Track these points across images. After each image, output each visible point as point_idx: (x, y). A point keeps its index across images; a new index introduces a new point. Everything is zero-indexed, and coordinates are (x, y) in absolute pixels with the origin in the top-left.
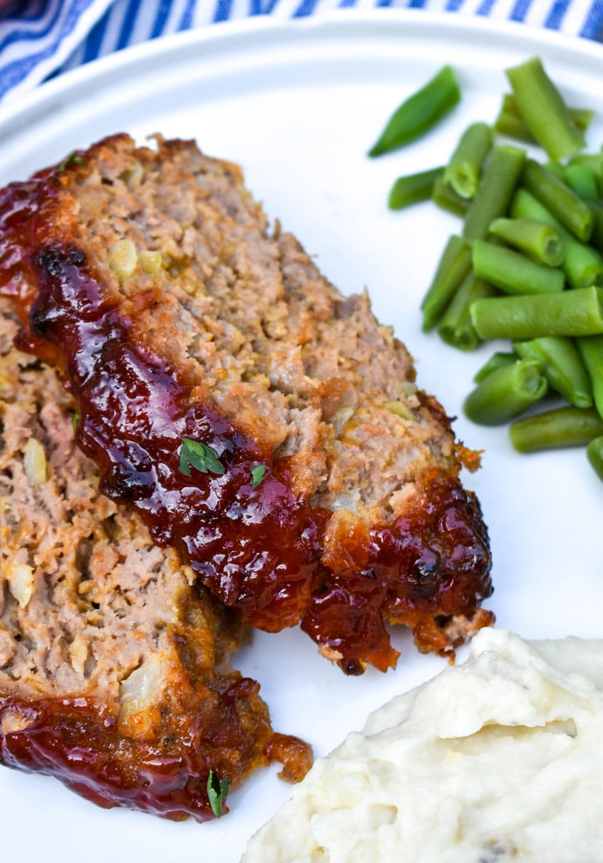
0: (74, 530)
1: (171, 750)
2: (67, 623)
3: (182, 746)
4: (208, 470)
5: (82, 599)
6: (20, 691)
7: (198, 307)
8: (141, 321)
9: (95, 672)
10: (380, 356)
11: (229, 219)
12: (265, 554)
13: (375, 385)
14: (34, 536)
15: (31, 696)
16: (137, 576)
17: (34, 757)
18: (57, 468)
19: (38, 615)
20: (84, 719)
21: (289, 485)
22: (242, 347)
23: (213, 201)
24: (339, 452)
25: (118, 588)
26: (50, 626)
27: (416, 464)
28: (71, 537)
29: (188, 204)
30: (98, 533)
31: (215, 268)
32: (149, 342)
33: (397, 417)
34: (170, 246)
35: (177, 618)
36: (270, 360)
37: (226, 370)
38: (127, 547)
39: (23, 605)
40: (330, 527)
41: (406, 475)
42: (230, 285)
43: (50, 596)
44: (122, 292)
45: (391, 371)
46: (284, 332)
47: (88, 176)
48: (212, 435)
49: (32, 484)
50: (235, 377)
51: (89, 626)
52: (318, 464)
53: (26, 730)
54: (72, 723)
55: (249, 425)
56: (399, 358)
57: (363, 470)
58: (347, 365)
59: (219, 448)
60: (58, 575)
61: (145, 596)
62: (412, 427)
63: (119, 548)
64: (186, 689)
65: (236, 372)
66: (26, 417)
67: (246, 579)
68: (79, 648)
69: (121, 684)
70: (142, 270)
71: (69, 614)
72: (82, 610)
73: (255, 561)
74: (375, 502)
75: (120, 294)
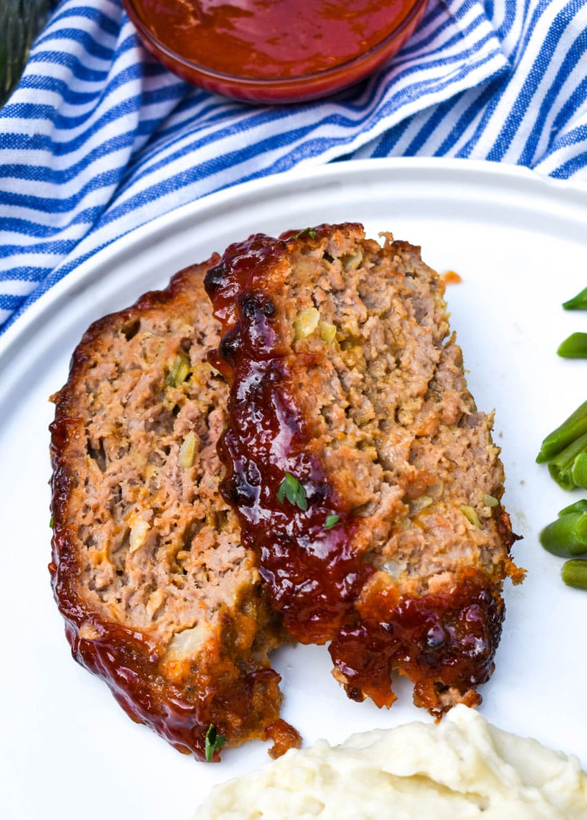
0: (192, 510)
1: (189, 697)
2: (157, 576)
3: (198, 698)
4: (296, 503)
5: (177, 564)
6: (102, 611)
7: (349, 379)
8: (296, 374)
9: (160, 619)
10: (477, 468)
11: (413, 319)
12: (315, 583)
13: (462, 488)
14: (164, 504)
15: (107, 617)
16: (221, 561)
17: (95, 663)
18: (202, 460)
19: (140, 561)
20: (138, 650)
21: (351, 538)
22: (371, 421)
23: (409, 301)
24: (405, 528)
25: (204, 565)
26: (144, 573)
27: (463, 559)
28: (188, 514)
29: (386, 297)
30: (209, 519)
31: (381, 354)
32: (294, 392)
33: (466, 519)
34: (351, 325)
35: (234, 604)
36: (388, 439)
37: (346, 434)
38: (224, 538)
39: (132, 550)
40: (370, 582)
41: (451, 565)
42: (388, 371)
43: (155, 551)
44: (293, 347)
45: (481, 482)
46: (410, 421)
47: (315, 249)
48: (309, 479)
49: (179, 465)
50: (351, 441)
51: (172, 584)
52: (381, 530)
53: (94, 640)
54: (129, 650)
55: (340, 482)
56: (493, 475)
57: (418, 549)
58: (446, 465)
59: (310, 491)
60: (167, 539)
61: (221, 579)
62: (474, 531)
63: (218, 536)
64: (215, 658)
65: (354, 439)
66: (197, 413)
67: (294, 595)
68: (157, 597)
69: (173, 636)
70: (318, 335)
71: (161, 571)
72: (173, 571)
73: (305, 585)
74: (417, 576)
75: (289, 348)
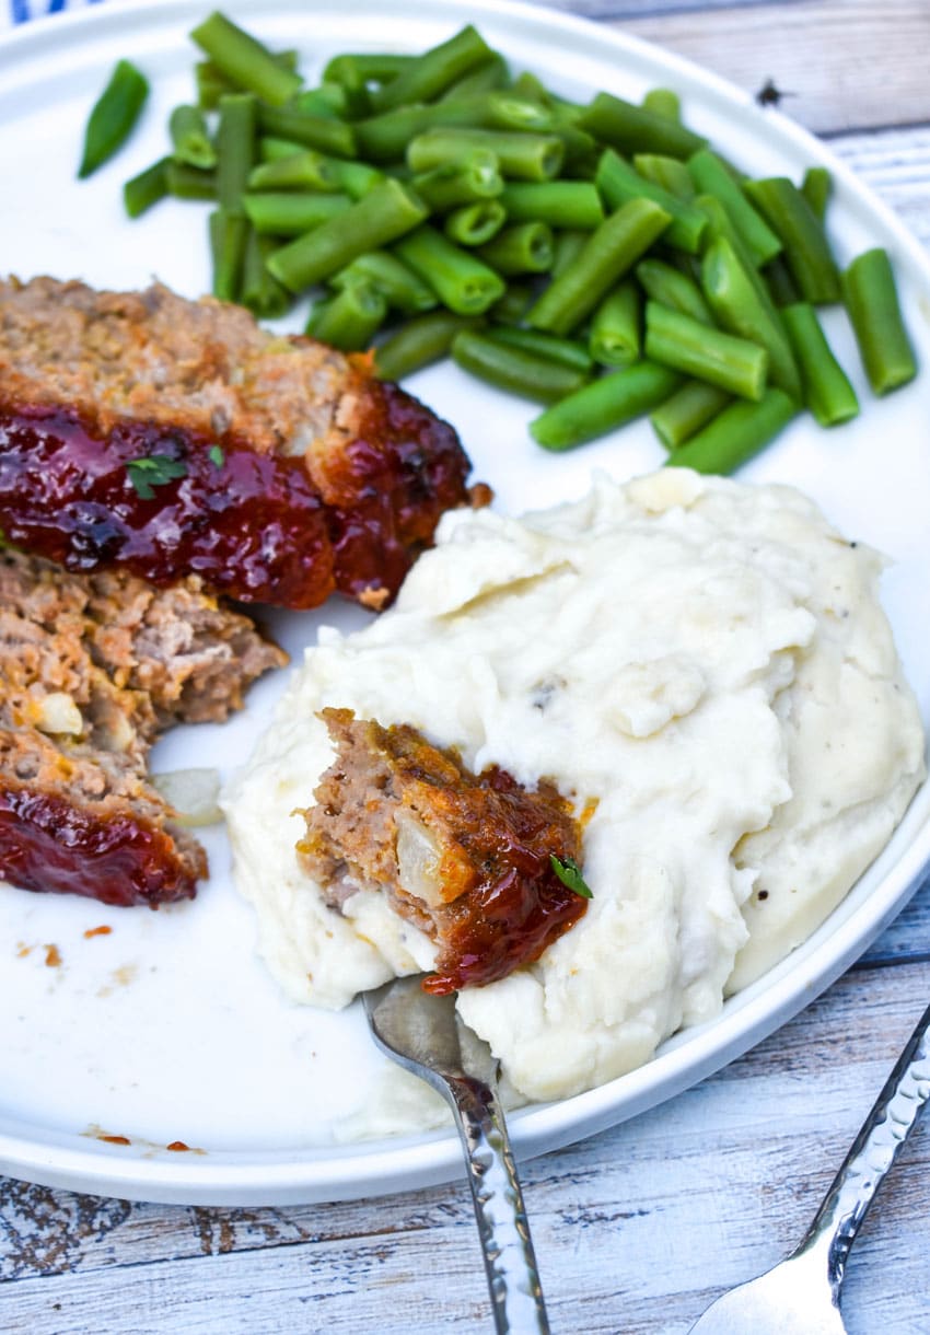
1: (499, 871)
4: (171, 480)
14: (29, 671)
24: (264, 404)
28: (69, 643)
40: (312, 470)
41: (333, 393)
48: (152, 444)
52: (258, 419)
57: (295, 408)
59: (167, 450)
